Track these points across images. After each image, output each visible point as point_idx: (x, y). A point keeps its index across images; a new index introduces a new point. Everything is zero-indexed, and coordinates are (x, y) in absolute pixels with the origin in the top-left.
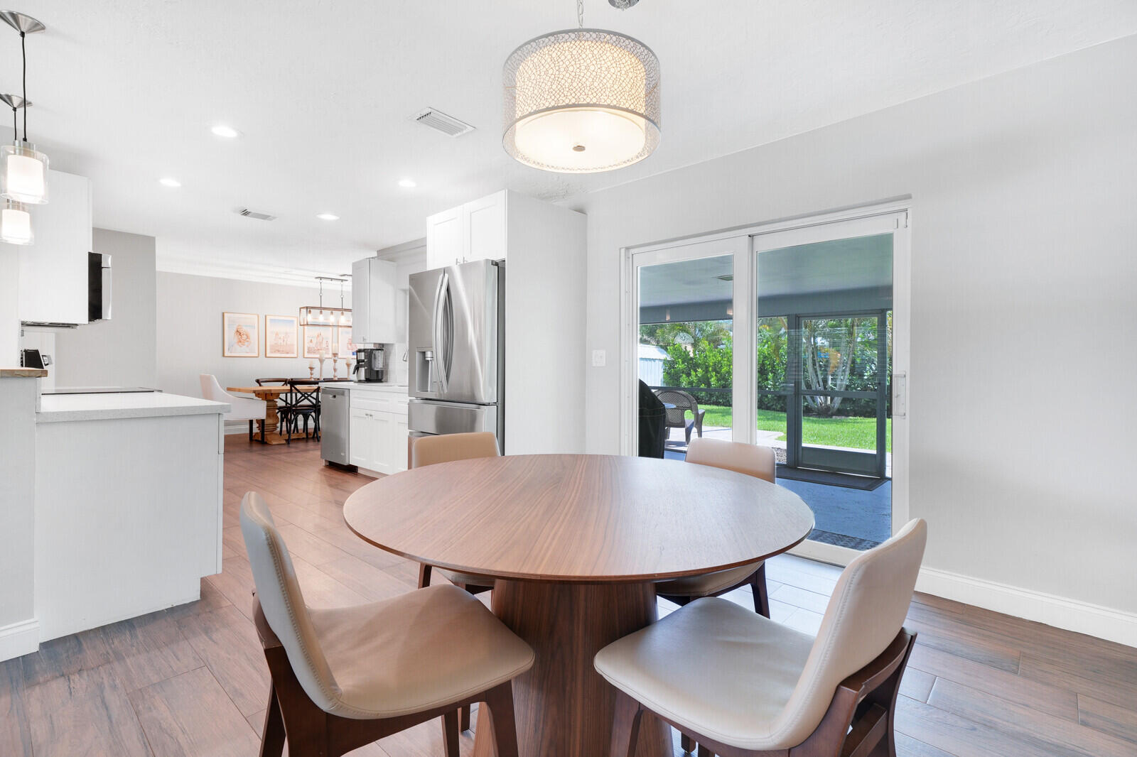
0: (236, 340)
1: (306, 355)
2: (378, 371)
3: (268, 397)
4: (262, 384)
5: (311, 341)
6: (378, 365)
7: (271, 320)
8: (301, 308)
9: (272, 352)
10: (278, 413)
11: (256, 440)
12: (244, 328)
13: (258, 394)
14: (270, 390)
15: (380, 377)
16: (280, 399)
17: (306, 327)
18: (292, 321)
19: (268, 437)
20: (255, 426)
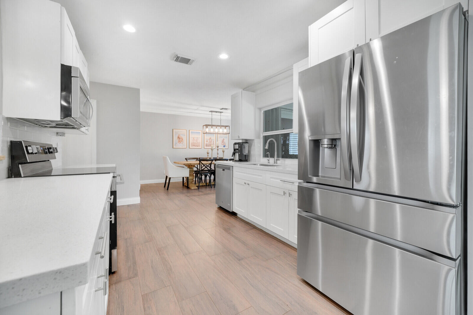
0: (178, 141)
1: (205, 147)
2: (245, 155)
3: (190, 166)
4: (188, 160)
5: (207, 141)
6: (246, 152)
7: (191, 132)
8: (203, 126)
9: (191, 146)
10: (194, 174)
11: (185, 186)
12: (181, 136)
13: (186, 165)
14: (191, 164)
15: (247, 159)
16: (195, 167)
17: (205, 134)
18: (200, 132)
19: (190, 185)
20: (185, 179)
